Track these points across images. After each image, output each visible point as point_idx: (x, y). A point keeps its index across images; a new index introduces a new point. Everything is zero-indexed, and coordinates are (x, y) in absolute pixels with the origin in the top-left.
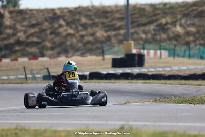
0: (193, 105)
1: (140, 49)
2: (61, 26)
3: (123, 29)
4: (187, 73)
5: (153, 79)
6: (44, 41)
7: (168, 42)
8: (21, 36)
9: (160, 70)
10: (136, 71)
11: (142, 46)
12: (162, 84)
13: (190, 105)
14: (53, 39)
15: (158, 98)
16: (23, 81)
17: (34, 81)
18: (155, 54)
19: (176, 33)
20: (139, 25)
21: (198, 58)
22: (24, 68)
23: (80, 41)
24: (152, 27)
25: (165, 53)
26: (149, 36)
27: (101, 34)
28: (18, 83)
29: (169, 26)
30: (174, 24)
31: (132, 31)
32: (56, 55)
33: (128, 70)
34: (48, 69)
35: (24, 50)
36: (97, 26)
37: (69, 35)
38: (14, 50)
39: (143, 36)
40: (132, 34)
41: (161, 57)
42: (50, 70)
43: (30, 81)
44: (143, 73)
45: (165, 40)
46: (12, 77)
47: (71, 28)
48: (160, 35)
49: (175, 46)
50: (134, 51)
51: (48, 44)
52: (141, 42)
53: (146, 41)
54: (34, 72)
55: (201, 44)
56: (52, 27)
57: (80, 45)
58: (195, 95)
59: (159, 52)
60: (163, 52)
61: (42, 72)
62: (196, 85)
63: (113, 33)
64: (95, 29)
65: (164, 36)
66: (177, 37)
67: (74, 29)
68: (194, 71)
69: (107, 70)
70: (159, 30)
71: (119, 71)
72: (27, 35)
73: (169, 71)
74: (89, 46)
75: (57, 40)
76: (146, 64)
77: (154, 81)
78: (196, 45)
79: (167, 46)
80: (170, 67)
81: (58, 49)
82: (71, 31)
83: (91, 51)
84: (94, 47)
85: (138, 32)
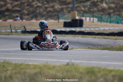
0: (111, 51)
1: (81, 16)
2: (33, 1)
3: (70, 4)
4: (108, 32)
5: (88, 35)
6: (23, 9)
7: (98, 13)
8: (9, 6)
9: (92, 30)
10: (78, 29)
11: (82, 15)
12: (93, 38)
13: (110, 51)
14: (28, 9)
15: (90, 46)
16: (10, 34)
17: (16, 34)
18: (90, 20)
19: (103, 7)
20: (81, 2)
21: (116, 23)
22: (10, 26)
23: (45, 11)
24: (88, 3)
25: (96, 19)
26: (87, 9)
27: (57, 7)
28: (7, 35)
29: (99, 3)
30: (102, 2)
31: (76, 5)
32: (30, 19)
33: (73, 29)
34: (25, 27)
35: (11, 15)
36: (55, 2)
37: (38, 6)
38: (4, 14)
39: (83, 9)
40: (77, 7)
41: (93, 22)
42: (26, 27)
43: (14, 34)
44: (82, 31)
45: (96, 12)
46: (3, 31)
47: (40, 2)
48: (93, 8)
49: (102, 15)
50: (77, 18)
51: (26, 12)
52: (82, 12)
53: (85, 12)
54: (16, 28)
55: (117, 15)
56: (28, 1)
57: (45, 13)
58: (113, 45)
59: (92, 19)
60: (95, 19)
61: (21, 28)
62: (113, 39)
63: (65, 6)
64: (54, 3)
65: (95, 9)
66: (103, 10)
67: (41, 3)
68: (112, 30)
69: (60, 28)
70: (92, 6)
71: (68, 29)
72: (13, 5)
73: (98, 30)
74: (50, 14)
75: (31, 9)
76: (84, 26)
77: (88, 36)
78: (115, 15)
79: (97, 16)
80: (99, 28)
81: (32, 15)
82: (40, 4)
83: (51, 17)
84: (53, 14)
85: (80, 6)
